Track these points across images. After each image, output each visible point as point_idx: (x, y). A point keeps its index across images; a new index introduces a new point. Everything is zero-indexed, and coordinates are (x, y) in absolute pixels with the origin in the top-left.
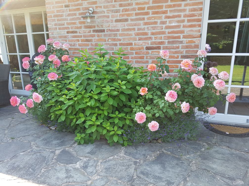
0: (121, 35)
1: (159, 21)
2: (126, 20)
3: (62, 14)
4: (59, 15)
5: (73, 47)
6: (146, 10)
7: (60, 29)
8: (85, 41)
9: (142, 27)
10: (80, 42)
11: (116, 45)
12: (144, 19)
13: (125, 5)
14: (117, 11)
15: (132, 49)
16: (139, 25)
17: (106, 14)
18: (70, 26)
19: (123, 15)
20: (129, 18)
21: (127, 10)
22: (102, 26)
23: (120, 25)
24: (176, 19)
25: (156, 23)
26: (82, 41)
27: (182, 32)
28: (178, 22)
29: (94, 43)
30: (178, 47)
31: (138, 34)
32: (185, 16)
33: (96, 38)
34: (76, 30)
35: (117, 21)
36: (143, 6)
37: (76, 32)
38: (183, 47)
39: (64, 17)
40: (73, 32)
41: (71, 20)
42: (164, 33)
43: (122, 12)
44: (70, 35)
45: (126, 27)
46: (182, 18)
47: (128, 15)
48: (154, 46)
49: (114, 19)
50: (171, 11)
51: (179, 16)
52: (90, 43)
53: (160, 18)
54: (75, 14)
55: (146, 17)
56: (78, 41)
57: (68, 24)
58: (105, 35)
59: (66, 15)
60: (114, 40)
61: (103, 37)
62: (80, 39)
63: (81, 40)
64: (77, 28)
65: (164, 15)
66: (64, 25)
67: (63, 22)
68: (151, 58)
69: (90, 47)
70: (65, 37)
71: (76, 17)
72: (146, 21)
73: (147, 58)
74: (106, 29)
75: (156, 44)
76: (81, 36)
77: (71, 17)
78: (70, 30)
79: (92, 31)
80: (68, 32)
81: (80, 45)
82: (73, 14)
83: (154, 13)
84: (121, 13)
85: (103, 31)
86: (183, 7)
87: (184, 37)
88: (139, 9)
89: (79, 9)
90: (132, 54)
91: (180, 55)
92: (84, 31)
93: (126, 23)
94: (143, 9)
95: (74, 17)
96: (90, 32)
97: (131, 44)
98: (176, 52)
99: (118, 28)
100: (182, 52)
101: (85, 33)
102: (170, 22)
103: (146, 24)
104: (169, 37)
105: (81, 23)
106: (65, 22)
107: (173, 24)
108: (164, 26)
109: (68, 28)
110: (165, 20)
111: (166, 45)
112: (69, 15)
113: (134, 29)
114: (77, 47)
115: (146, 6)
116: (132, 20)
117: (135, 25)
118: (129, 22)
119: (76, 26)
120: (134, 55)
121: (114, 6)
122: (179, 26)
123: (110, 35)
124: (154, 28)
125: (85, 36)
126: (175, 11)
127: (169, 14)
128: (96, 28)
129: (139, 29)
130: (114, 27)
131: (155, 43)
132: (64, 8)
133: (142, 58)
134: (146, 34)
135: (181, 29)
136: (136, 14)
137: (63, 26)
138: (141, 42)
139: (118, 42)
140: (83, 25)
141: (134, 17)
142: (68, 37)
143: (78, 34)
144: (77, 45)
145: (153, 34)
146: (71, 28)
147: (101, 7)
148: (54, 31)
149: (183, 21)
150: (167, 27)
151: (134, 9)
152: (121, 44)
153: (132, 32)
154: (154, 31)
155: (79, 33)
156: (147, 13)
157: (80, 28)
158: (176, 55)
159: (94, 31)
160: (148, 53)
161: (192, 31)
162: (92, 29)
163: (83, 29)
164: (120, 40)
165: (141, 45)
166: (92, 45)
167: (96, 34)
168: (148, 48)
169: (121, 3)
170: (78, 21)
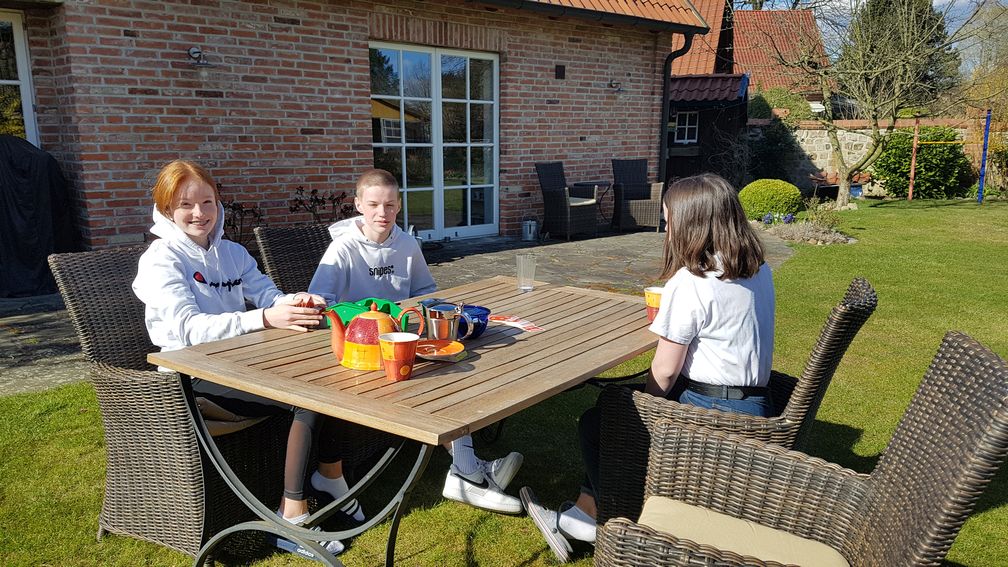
0: (254, 105)
1: (316, 88)
2: (264, 80)
3: (117, 50)
4: (110, 50)
5: (147, 125)
6: (295, 68)
7: (108, 81)
8: (176, 113)
9: (292, 94)
10: (165, 115)
11: (247, 122)
12: (293, 82)
13: (259, 54)
14: (246, 62)
15: (277, 131)
16: (287, 90)
17: (223, 63)
18: (138, 78)
19: (257, 71)
20: (268, 76)
21: (263, 63)
22: (216, 85)
23: (252, 88)
24: (340, 88)
25: (312, 91)
26: (170, 111)
27: (350, 109)
28: (343, 93)
29: (198, 117)
30: (347, 133)
31: (285, 106)
32: (351, 85)
33: (205, 107)
34: (155, 88)
35: (245, 79)
36: (291, 60)
37: (155, 92)
38: (354, 133)
39: (123, 56)
40: (145, 92)
41: (139, 64)
42: (325, 108)
43: (256, 64)
44: (138, 96)
45: (264, 92)
46: (348, 88)
47: (266, 71)
48: (314, 128)
49: (241, 75)
50: (332, 75)
51: (344, 85)
52: (189, 117)
53: (318, 83)
54: (153, 55)
55: (296, 78)
56: (161, 111)
57: (132, 72)
58: (223, 103)
59: (129, 53)
60: (243, 113)
61: (219, 107)
62: (165, 107)
63: (168, 109)
64: (159, 83)
65: (323, 80)
66: (121, 73)
67: (120, 67)
68: (310, 149)
69: (189, 124)
70: (125, 101)
71: (155, 60)
72: (297, 85)
73: (304, 149)
74: (224, 92)
75: (316, 125)
76: (168, 102)
77: (143, 59)
78: (139, 86)
79: (194, 93)
80: (132, 91)
81: (163, 120)
82: (148, 52)
83: (308, 74)
84: (253, 66)
85: (220, 95)
86: (346, 72)
87: (353, 117)
88: (285, 64)
89: (162, 46)
90: (279, 139)
91: (351, 144)
92: (174, 91)
93: (264, 84)
94: (291, 65)
95: (150, 59)
96: (189, 94)
97: (276, 123)
98: (345, 140)
99: (250, 92)
100: (353, 141)
101: (179, 95)
102: (333, 92)
103: (297, 90)
104: (333, 116)
105: (166, 74)
106: (126, 67)
107: (337, 96)
108: (325, 97)
109: (135, 82)
110: (325, 88)
111: (331, 127)
112: (136, 54)
113: (278, 97)
114: (158, 124)
115: (296, 61)
116: (273, 80)
117: (280, 90)
118: (269, 84)
119: (155, 78)
120: (282, 143)
121: (239, 52)
122: (344, 100)
123: (233, 104)
124: (310, 99)
125: (176, 102)
126: (337, 76)
127: (329, 80)
128: (204, 89)
129: (286, 98)
130: (242, 89)
131: (313, 123)
132: (122, 37)
133: (296, 147)
134: (299, 107)
135: (348, 104)
136: (281, 72)
137: (118, 76)
138: (292, 120)
139: (251, 118)
140: (172, 79)
141: (277, 77)
142: (134, 101)
143: (159, 97)
144: (158, 121)
145: (310, 108)
146: (141, 83)
147: (212, 49)
148: (92, 86)
149: (349, 93)
150: (330, 100)
151: (276, 63)
152: (256, 122)
153: (276, 102)
154: (311, 104)
155: (163, 94)
156: (298, 73)
157: (167, 84)
158: (346, 145)
159: (199, 93)
160: (305, 140)
161: (361, 108)
162: (193, 90)
163: (172, 87)
164: (255, 114)
165: (293, 125)
166: (193, 119)
167: (204, 99)
168: (304, 131)
169: (253, 48)
170: (159, 70)
